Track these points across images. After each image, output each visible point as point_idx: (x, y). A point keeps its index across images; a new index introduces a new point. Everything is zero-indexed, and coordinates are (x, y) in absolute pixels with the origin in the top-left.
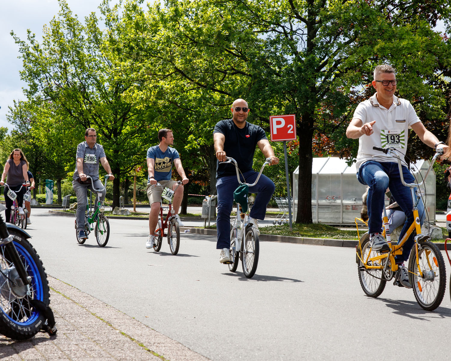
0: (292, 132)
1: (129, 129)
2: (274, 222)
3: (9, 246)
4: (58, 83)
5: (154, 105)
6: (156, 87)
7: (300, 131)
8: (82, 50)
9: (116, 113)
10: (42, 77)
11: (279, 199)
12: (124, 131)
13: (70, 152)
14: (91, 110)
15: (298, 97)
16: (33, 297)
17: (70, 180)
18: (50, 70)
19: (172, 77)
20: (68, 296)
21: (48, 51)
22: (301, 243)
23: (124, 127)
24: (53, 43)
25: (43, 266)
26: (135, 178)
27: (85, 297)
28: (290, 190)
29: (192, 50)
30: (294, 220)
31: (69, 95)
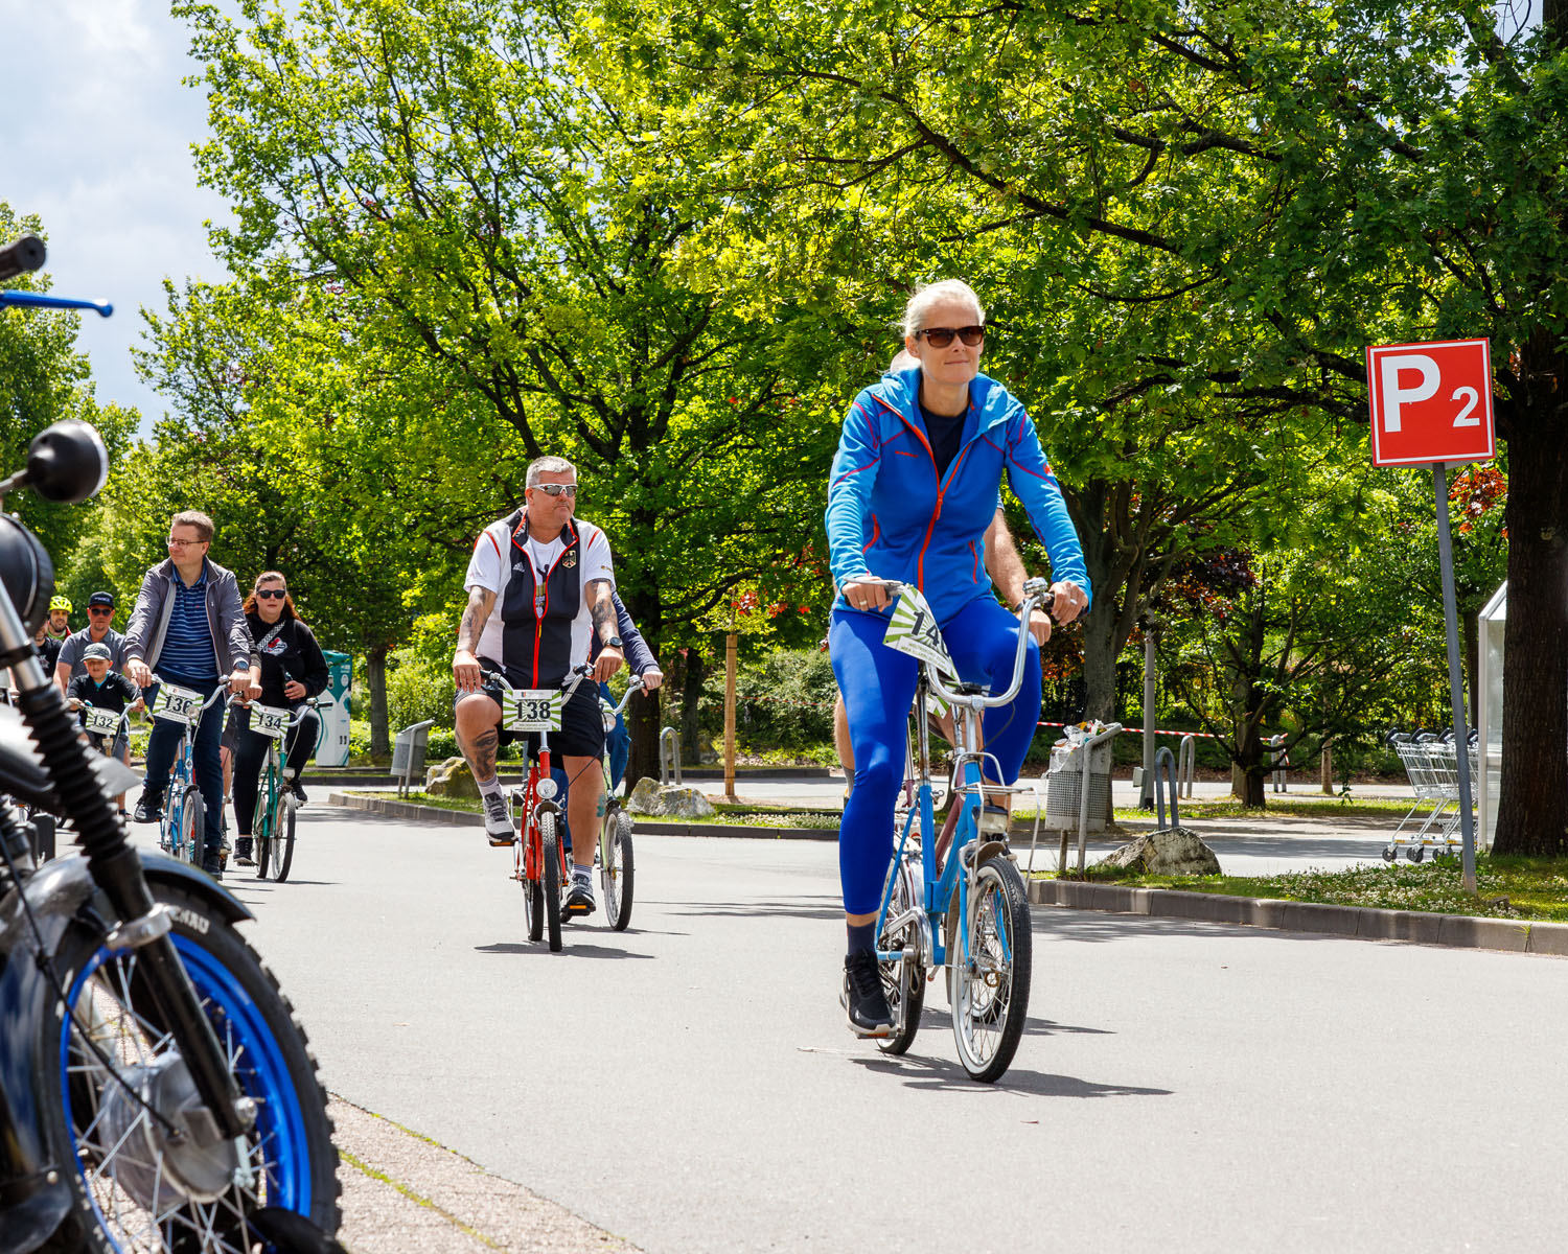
0: (1476, 422)
1: (703, 412)
2: (1391, 848)
3: (151, 955)
4: (371, 198)
5: (820, 303)
6: (827, 218)
7: (1509, 417)
8: (483, 41)
9: (641, 338)
10: (295, 173)
11: (1414, 741)
12: (679, 422)
13: (430, 519)
14: (525, 322)
15: (1497, 256)
16: (262, 1199)
17: (425, 649)
18: (332, 136)
19: (900, 168)
20: (424, 1194)
21: (325, 50)
22: (1518, 949)
23: (678, 403)
24: (348, 14)
25: (309, 1049)
26: (730, 642)
27: (502, 1196)
28: (1467, 697)
29: (995, 44)
30: (1486, 838)
31: (421, 254)
